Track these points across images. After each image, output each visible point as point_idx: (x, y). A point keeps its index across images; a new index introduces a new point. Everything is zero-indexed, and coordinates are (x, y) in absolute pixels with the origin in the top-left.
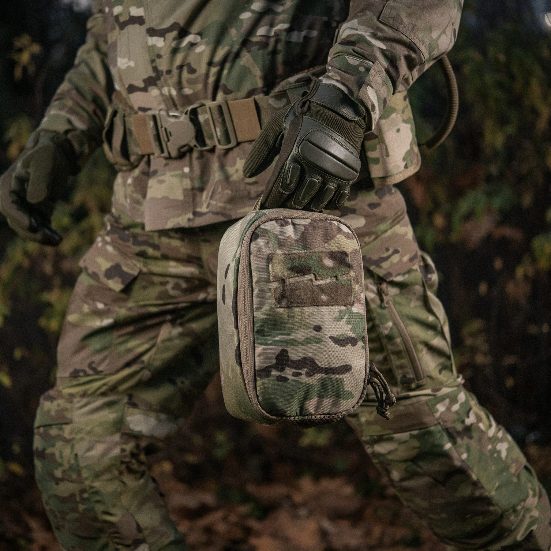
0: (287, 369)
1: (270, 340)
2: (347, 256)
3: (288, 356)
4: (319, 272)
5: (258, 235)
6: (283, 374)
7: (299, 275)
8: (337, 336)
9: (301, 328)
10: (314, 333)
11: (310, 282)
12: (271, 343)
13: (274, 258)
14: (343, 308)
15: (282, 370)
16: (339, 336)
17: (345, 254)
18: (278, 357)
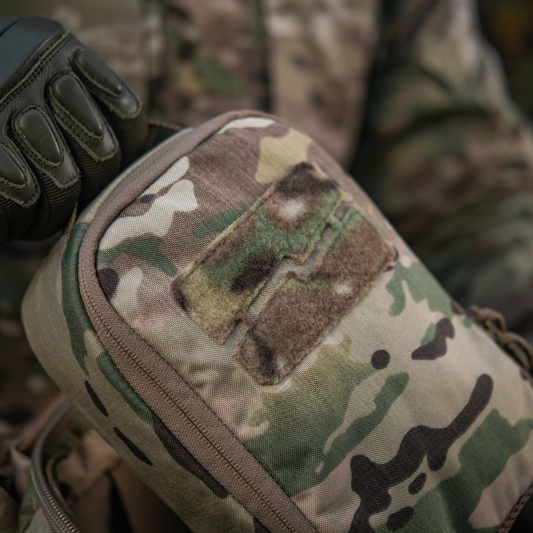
0: (391, 491)
1: (318, 463)
2: (311, 167)
3: (373, 465)
4: (290, 246)
5: (113, 271)
6: (394, 508)
7: (261, 286)
8: (422, 341)
9: (352, 388)
10: (382, 375)
11: (292, 281)
12: (324, 467)
13: (184, 292)
14: (388, 277)
15: (386, 501)
16: (426, 337)
17: (304, 167)
18: (356, 486)
